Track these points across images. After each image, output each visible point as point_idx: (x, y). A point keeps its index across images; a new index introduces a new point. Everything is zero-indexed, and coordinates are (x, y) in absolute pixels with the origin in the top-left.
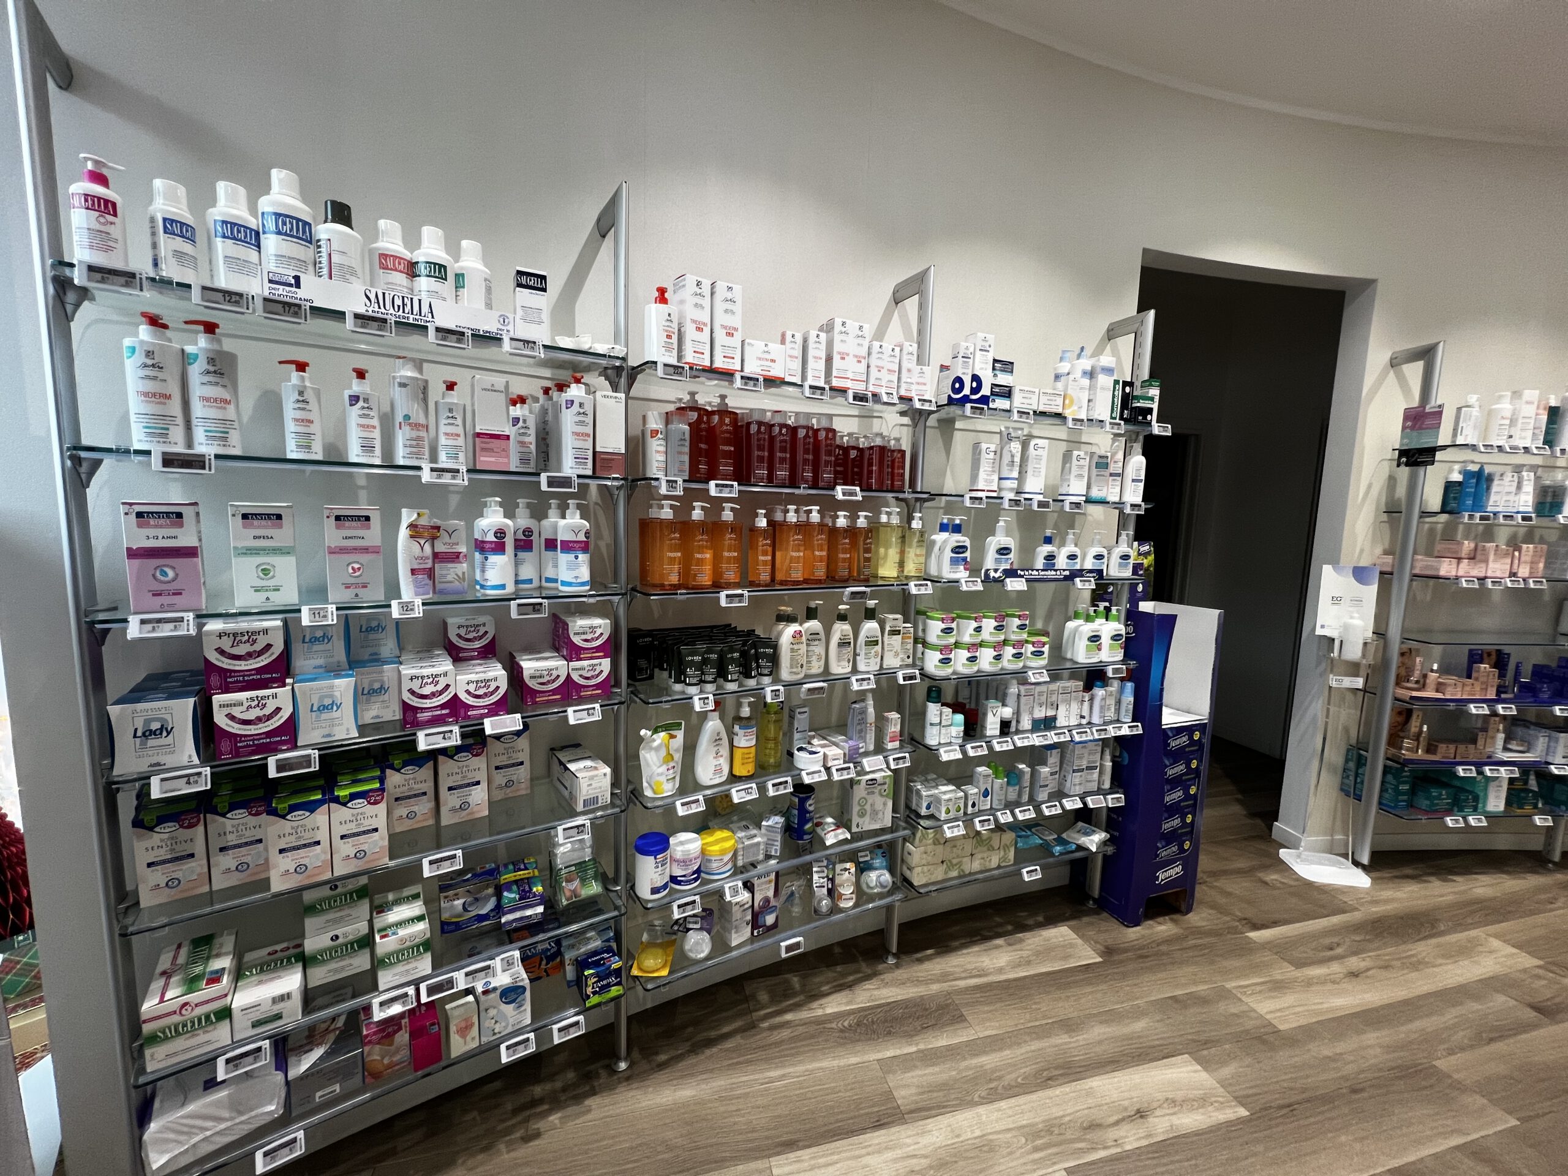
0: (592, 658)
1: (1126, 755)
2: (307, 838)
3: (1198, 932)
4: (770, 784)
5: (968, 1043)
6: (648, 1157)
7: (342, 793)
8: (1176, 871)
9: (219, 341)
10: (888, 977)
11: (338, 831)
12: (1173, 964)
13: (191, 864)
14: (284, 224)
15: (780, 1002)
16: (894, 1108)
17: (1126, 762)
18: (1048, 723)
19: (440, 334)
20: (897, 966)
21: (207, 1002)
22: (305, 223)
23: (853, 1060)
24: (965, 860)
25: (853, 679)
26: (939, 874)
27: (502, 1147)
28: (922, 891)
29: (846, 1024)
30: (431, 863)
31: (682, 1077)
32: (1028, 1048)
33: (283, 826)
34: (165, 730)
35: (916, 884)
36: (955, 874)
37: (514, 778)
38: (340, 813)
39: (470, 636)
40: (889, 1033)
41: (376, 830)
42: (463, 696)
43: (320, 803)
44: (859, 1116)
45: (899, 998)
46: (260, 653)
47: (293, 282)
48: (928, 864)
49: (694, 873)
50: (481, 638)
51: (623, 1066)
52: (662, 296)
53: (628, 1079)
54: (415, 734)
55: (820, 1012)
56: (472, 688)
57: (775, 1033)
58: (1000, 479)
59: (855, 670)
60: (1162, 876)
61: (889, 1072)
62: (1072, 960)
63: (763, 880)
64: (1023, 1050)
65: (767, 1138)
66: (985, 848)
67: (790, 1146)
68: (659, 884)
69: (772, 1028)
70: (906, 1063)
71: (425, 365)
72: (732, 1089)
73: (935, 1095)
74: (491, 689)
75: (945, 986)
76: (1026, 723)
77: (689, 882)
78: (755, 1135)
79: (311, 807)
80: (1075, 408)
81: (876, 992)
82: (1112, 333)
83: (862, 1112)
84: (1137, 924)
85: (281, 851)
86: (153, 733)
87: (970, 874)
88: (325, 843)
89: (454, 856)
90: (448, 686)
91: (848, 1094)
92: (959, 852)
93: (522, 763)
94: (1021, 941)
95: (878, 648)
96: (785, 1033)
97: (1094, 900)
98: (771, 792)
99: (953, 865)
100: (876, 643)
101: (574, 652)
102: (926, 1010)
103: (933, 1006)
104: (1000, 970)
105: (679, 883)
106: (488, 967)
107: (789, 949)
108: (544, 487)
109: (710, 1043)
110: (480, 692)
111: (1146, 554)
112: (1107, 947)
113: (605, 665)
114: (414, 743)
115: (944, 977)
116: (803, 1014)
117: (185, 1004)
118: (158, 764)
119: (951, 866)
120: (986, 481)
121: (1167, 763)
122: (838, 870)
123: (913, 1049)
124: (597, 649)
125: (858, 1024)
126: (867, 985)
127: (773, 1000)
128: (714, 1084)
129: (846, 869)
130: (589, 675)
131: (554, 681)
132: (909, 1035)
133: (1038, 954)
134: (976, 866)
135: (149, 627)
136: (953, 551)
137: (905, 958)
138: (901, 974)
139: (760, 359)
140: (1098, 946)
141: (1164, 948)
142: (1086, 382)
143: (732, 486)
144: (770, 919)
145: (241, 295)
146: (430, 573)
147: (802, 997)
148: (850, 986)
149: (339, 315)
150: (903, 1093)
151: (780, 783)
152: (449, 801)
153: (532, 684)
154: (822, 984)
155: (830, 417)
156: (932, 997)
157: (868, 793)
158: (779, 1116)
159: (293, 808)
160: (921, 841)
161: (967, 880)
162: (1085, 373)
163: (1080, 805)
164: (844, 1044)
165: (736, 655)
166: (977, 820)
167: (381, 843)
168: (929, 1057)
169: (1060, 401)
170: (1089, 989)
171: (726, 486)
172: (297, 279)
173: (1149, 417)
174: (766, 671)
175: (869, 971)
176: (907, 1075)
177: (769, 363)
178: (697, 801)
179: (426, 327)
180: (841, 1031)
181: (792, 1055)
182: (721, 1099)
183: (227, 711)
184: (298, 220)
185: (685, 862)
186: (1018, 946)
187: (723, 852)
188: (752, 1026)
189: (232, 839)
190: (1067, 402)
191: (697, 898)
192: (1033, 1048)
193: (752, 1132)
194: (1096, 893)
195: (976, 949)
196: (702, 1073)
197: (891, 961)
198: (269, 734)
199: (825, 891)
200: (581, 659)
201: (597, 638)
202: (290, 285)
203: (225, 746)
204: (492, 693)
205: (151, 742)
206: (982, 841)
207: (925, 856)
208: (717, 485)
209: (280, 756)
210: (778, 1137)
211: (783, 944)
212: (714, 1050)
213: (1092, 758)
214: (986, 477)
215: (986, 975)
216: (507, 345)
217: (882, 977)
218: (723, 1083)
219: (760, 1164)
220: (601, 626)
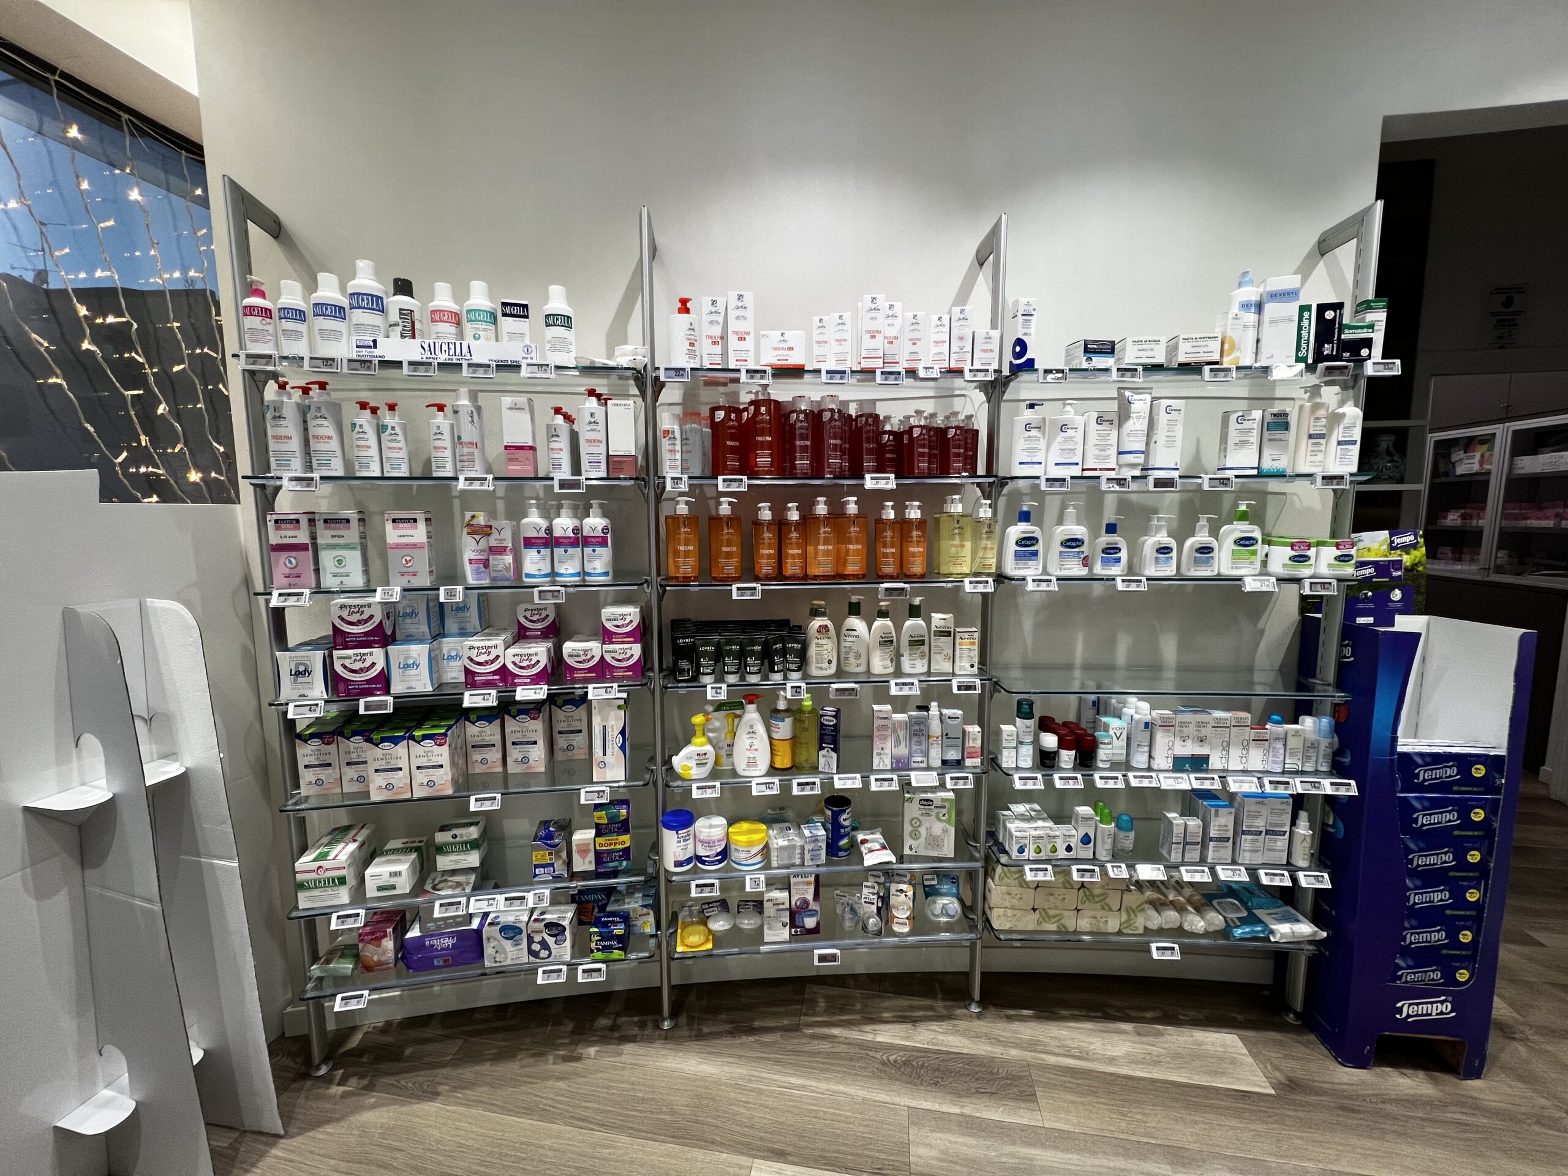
0: (623, 643)
1: (1340, 825)
2: (394, 764)
3: (1476, 1106)
4: (795, 782)
5: (1025, 1128)
6: (652, 1112)
7: (418, 733)
8: (1439, 1008)
9: (329, 394)
10: (962, 1024)
11: (416, 763)
12: (1399, 1134)
13: (329, 770)
14: (363, 300)
15: (834, 1014)
16: (903, 1163)
17: (1341, 835)
18: (1198, 763)
19: (471, 369)
20: (979, 1016)
21: (333, 869)
22: (378, 298)
23: (882, 1097)
24: (1066, 913)
25: (892, 683)
26: (1029, 923)
27: (551, 1058)
28: (1002, 937)
29: (892, 1058)
30: (477, 800)
31: (712, 1053)
32: (1105, 1162)
33: (377, 752)
34: (307, 672)
35: (995, 926)
36: (1053, 927)
37: (574, 743)
38: (416, 748)
39: (535, 618)
40: (936, 1083)
41: (441, 766)
42: (510, 667)
43: (403, 738)
44: (862, 1156)
45: (965, 1051)
46: (366, 621)
47: (372, 344)
48: (1013, 908)
49: (718, 854)
50: (543, 620)
51: (666, 1025)
52: (684, 307)
53: (666, 1038)
54: (462, 694)
55: (869, 1037)
56: (517, 660)
57: (815, 1042)
58: (1120, 453)
59: (898, 673)
60: (1408, 1009)
61: (914, 1123)
62: (1224, 1080)
63: (799, 879)
64: (1097, 1162)
65: (761, 1139)
66: (1098, 906)
67: (779, 1155)
68: (682, 858)
69: (814, 1037)
70: (941, 1121)
71: (480, 394)
72: (750, 1081)
73: (958, 1168)
74: (533, 662)
75: (1028, 1056)
76: (1163, 761)
77: (713, 863)
78: (752, 1131)
79: (396, 741)
80: (1237, 354)
81: (940, 1037)
82: (1324, 246)
83: (866, 1152)
84: (1361, 1063)
85: (377, 771)
86: (300, 673)
87: (1075, 932)
88: (406, 769)
89: (494, 798)
90: (498, 657)
91: (861, 1129)
92: (1059, 903)
93: (580, 731)
94: (1159, 1034)
95: (925, 648)
96: (825, 1046)
97: (1295, 1013)
98: (796, 791)
99: (1049, 917)
100: (922, 643)
101: (607, 636)
102: (991, 1073)
103: (1003, 1073)
104: (1112, 1060)
105: (703, 862)
106: (523, 898)
107: (822, 958)
108: (557, 490)
109: (751, 1031)
110: (524, 664)
111: (1406, 548)
112: (1291, 1080)
113: (636, 650)
114: (461, 701)
115: (1031, 1045)
116: (853, 1034)
117: (320, 867)
118: (303, 696)
119: (1046, 917)
120: (1097, 457)
121: (1413, 846)
122: (893, 891)
123: (956, 1110)
124: (628, 635)
125: (905, 1063)
126: (934, 1026)
127: (827, 1011)
128: (737, 1070)
129: (901, 891)
130: (620, 657)
131: (589, 660)
132: (959, 1094)
133: (1176, 1056)
134: (1084, 924)
135: (283, 598)
136: (1018, 543)
137: (993, 1011)
138: (981, 1026)
139: (776, 349)
140: (1278, 1075)
141: (1392, 1108)
142: (1251, 317)
143: (741, 480)
144: (810, 922)
145: (333, 360)
146: (486, 564)
147: (858, 1017)
148: (914, 1021)
149: (398, 364)
150: (922, 1151)
151: (807, 784)
152: (514, 753)
153: (571, 662)
154: (887, 1010)
155: (874, 402)
156: (1005, 1062)
157: (922, 815)
158: (782, 1123)
159: (383, 740)
160: (1001, 879)
161: (1069, 940)
162: (1245, 306)
163: (1244, 877)
164: (881, 1078)
165: (757, 648)
166: (1074, 868)
167: (445, 778)
168: (971, 1126)
169: (1215, 346)
170: (1234, 1123)
171: (735, 480)
172: (375, 341)
173: (1364, 352)
174: (793, 667)
175: (944, 1012)
176: (935, 1135)
177: (787, 352)
178: (714, 787)
179: (461, 365)
180: (883, 1063)
181: (822, 1070)
182: (736, 1086)
183: (342, 661)
184: (373, 296)
185: (707, 843)
186: (1151, 1039)
187: (751, 844)
188: (796, 1028)
189: (354, 757)
190: (1226, 347)
191: (716, 882)
192: (1112, 1164)
193: (751, 1127)
194: (1299, 1007)
195: (1089, 1025)
196: (731, 1056)
197: (975, 1009)
198: (369, 681)
199: (874, 908)
200: (613, 643)
201: (627, 625)
202: (370, 347)
203: (341, 687)
204: (534, 666)
205: (300, 680)
206: (1093, 896)
207: (1007, 897)
208: (724, 480)
209: (369, 699)
210: (771, 1142)
211: (817, 952)
212: (751, 1039)
213: (1277, 820)
214: (1097, 452)
215: (1087, 1059)
216: (525, 372)
217: (955, 1022)
218: (744, 1072)
219: (744, 1160)
220: (630, 614)
